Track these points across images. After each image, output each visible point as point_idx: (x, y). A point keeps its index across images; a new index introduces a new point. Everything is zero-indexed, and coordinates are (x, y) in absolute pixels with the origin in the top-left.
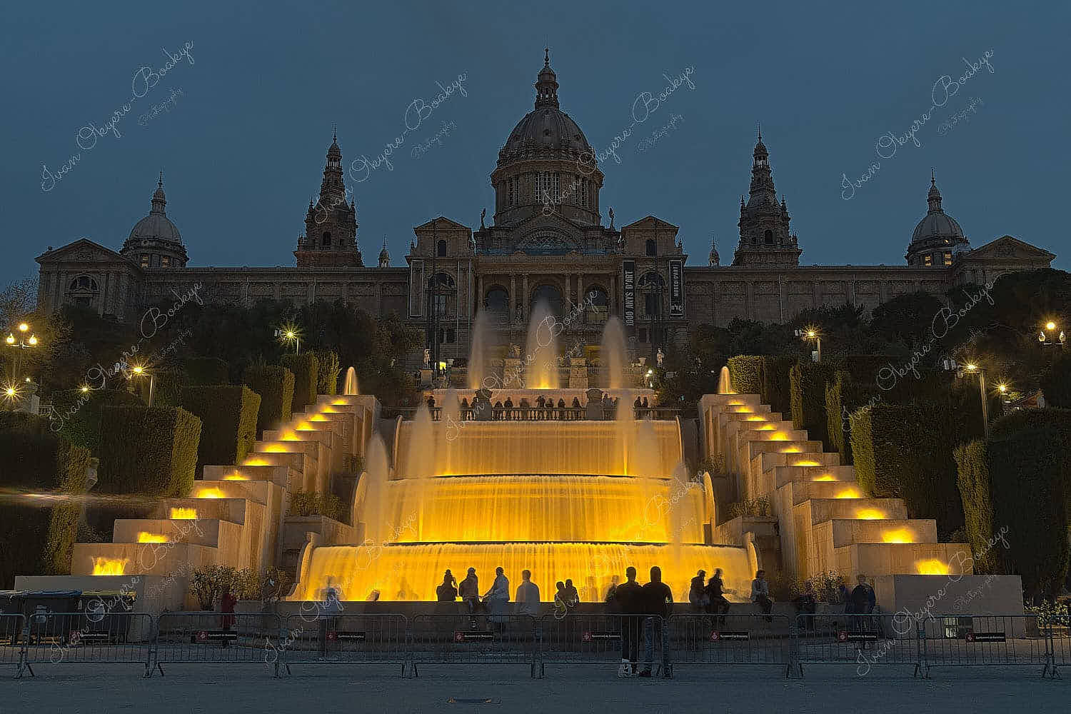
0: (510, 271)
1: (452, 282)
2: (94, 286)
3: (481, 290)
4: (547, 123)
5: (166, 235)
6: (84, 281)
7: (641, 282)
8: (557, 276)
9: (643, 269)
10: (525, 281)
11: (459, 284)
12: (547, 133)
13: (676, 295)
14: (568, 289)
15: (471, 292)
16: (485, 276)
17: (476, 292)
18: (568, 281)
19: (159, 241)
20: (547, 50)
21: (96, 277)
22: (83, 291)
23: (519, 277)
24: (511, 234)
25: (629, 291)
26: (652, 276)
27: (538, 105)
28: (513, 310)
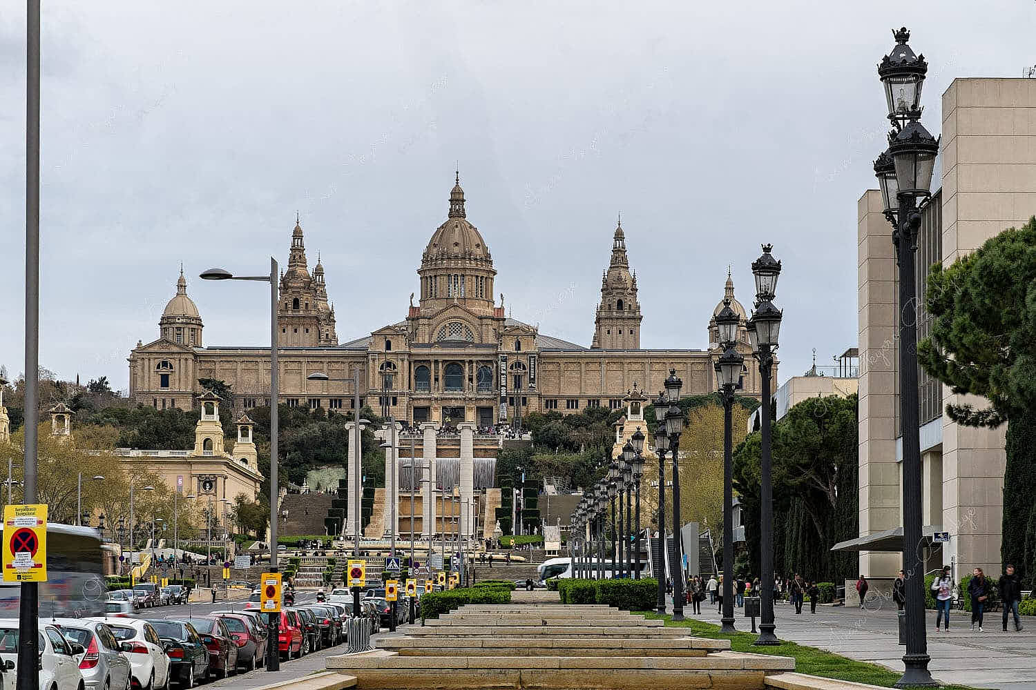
0: (432, 359)
1: (395, 367)
2: (171, 367)
3: (412, 370)
4: (456, 237)
5: (191, 313)
6: (165, 364)
7: (512, 368)
8: (461, 361)
9: (513, 360)
10: (440, 365)
11: (399, 369)
12: (456, 244)
13: (532, 377)
14: (467, 369)
15: (406, 375)
16: (415, 361)
17: (410, 372)
18: (467, 364)
19: (188, 318)
20: (457, 173)
21: (172, 361)
22: (164, 370)
23: (436, 362)
24: (431, 321)
25: (503, 374)
26: (518, 365)
27: (451, 216)
28: (432, 386)
